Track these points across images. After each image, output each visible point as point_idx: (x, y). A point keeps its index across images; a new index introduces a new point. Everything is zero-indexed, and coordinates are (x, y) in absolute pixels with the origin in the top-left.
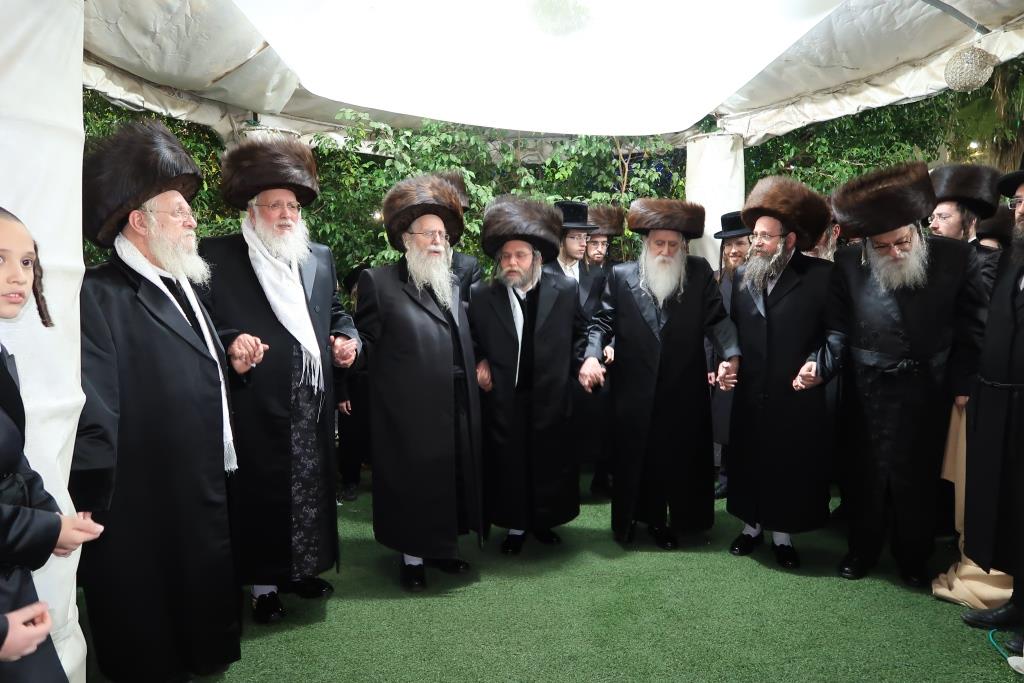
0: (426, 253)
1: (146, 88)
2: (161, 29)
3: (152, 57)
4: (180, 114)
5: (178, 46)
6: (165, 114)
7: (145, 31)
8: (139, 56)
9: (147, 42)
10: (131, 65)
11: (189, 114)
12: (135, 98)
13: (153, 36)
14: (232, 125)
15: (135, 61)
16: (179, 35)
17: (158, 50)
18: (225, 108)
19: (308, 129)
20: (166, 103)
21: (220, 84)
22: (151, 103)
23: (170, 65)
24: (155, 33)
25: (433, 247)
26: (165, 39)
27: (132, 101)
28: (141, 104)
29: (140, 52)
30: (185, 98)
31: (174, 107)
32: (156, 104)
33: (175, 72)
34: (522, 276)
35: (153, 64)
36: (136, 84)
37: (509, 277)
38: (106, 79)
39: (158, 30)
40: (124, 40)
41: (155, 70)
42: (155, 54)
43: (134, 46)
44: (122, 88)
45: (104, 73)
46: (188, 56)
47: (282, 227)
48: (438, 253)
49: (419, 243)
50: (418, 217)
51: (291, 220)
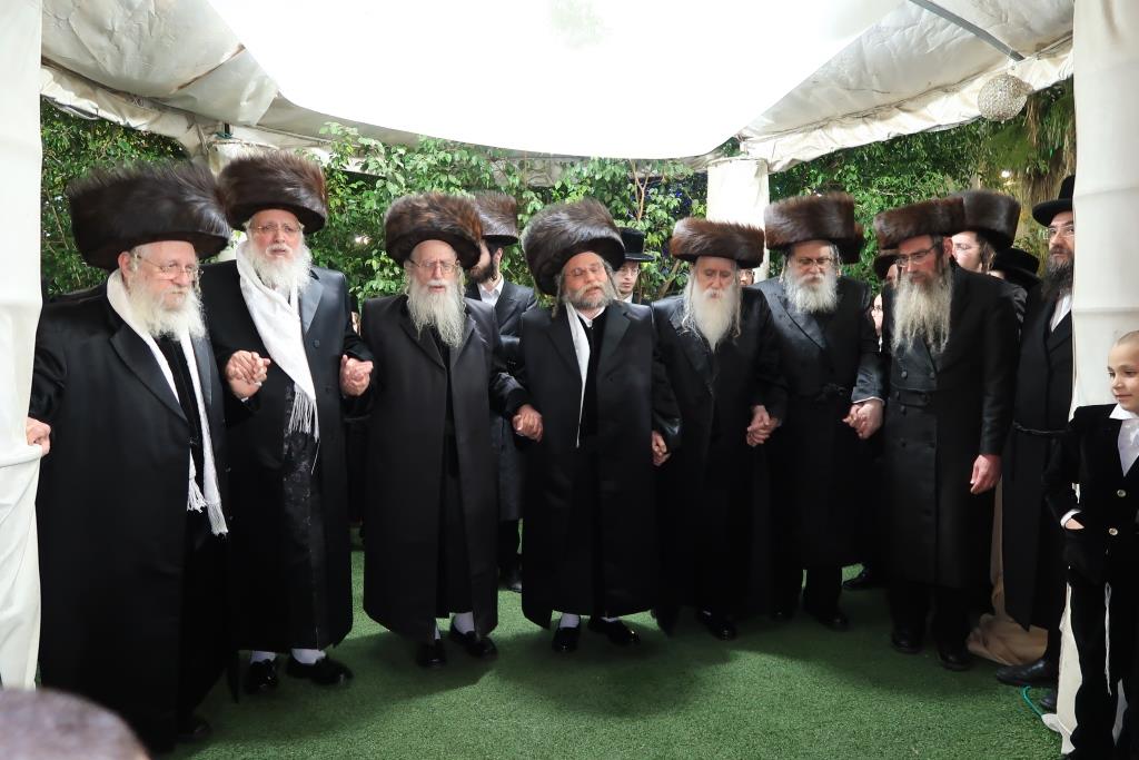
0: (426, 289)
1: (100, 94)
2: (120, 27)
3: (108, 58)
4: (140, 124)
5: (139, 48)
6: (122, 123)
7: (101, 28)
8: (93, 58)
9: (103, 41)
10: (84, 68)
11: (149, 123)
12: (88, 105)
13: (110, 34)
14: (200, 138)
15: (89, 62)
16: (141, 35)
17: (117, 53)
18: (193, 117)
19: (288, 144)
20: (124, 111)
21: (188, 91)
22: (105, 109)
23: (130, 68)
24: (113, 32)
25: (433, 282)
26: (124, 40)
27: (84, 108)
28: (94, 112)
29: (95, 54)
30: (146, 106)
31: (133, 115)
32: (114, 113)
33: (135, 76)
35: (109, 66)
36: (89, 89)
38: (53, 83)
39: (116, 29)
40: (77, 39)
41: (113, 74)
42: (112, 55)
43: (88, 46)
44: (72, 94)
45: (51, 76)
46: (151, 59)
47: (275, 252)
48: (441, 287)
49: (419, 276)
50: (418, 243)
51: (288, 244)
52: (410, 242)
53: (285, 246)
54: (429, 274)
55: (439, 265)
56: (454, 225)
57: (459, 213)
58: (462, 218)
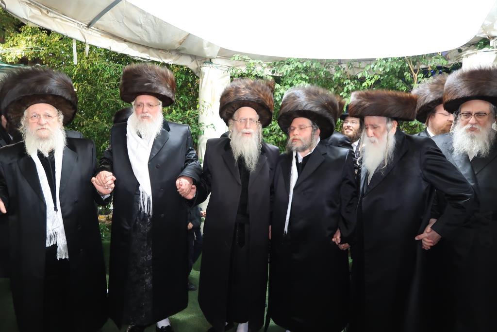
0: (241, 134)
1: (151, 51)
2: (143, 22)
3: (144, 36)
4: (169, 61)
5: (154, 30)
6: (161, 62)
7: (137, 24)
8: (138, 36)
9: (139, 29)
10: (136, 40)
11: (174, 61)
12: (145, 56)
13: (141, 26)
14: (197, 65)
15: (137, 38)
16: (153, 24)
17: (146, 33)
18: (194, 57)
19: (239, 64)
20: (161, 56)
21: (183, 46)
22: (154, 57)
23: (154, 39)
24: (141, 24)
25: (245, 131)
26: (147, 27)
27: (143, 57)
28: (148, 58)
29: (138, 34)
31: (165, 58)
32: (157, 58)
33: (157, 42)
34: (302, 143)
35: (146, 39)
36: (146, 49)
37: (294, 143)
38: (129, 48)
39: (142, 23)
40: (129, 29)
41: (149, 42)
42: (145, 34)
43: (135, 32)
44: (138, 52)
45: (127, 46)
46: (160, 34)
47: (143, 117)
48: (249, 134)
49: (237, 127)
50: (237, 109)
51: (150, 114)
52: (233, 108)
53: (148, 114)
54: (243, 126)
55: (248, 120)
56: (259, 98)
57: (262, 92)
58: (264, 95)
